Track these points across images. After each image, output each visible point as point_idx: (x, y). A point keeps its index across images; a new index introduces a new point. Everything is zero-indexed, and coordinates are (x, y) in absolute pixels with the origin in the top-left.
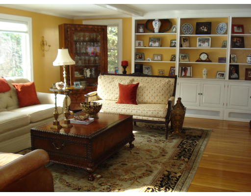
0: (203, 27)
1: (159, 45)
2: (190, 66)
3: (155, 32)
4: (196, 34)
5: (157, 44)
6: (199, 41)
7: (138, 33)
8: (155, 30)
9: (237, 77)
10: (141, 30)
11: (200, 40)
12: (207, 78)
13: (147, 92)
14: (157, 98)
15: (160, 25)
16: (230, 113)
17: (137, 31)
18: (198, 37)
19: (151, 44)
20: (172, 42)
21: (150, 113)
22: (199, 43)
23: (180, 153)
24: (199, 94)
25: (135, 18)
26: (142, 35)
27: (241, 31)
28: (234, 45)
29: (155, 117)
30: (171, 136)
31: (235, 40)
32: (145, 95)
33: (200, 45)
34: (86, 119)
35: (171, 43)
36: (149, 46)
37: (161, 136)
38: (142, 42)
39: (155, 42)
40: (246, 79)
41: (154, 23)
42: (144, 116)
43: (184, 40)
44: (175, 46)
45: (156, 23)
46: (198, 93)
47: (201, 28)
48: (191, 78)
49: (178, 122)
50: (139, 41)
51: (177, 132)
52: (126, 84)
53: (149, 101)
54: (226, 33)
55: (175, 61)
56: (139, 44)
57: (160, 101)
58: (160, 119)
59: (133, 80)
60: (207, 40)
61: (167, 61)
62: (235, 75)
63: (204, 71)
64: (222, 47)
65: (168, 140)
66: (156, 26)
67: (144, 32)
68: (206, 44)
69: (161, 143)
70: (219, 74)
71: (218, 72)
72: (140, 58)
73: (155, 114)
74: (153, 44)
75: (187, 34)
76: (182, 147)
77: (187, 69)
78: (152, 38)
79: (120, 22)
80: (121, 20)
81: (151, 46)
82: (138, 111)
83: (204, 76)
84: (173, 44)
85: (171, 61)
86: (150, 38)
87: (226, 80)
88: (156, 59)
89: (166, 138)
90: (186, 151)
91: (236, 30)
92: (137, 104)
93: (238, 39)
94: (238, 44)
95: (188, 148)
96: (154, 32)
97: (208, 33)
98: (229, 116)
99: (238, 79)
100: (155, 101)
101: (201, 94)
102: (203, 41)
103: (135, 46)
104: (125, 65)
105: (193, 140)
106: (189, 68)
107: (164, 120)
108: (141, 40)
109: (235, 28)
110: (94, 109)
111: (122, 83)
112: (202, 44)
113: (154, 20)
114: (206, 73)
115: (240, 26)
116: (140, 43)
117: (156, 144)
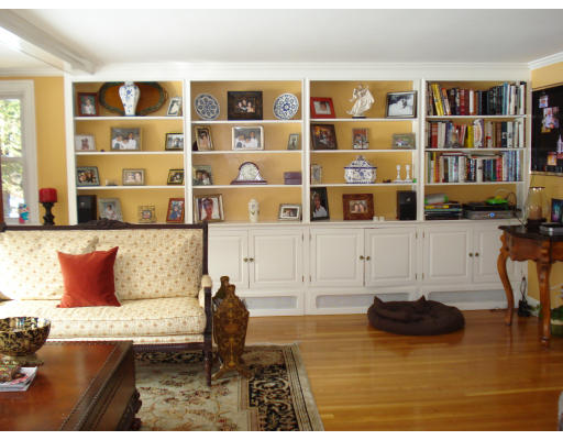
0: (244, 102)
1: (138, 145)
2: (217, 196)
3: (127, 113)
4: (230, 118)
5: (132, 143)
6: (236, 137)
7: (81, 115)
8: (126, 108)
9: (325, 214)
10: (89, 109)
11: (238, 134)
12: (259, 221)
13: (141, 271)
14: (169, 284)
15: (138, 96)
16: (318, 298)
17: (79, 111)
18: (234, 125)
19: (118, 145)
20: (170, 139)
21: (163, 327)
22: (237, 141)
23: (266, 420)
24: (246, 260)
25: (72, 76)
26: (90, 121)
27: (328, 112)
28: (316, 143)
29: (178, 334)
30: (218, 378)
31: (318, 133)
32: (136, 278)
33: (239, 145)
34: (16, 375)
35: (168, 140)
36: (112, 150)
37: (191, 381)
38: (90, 139)
39: (126, 139)
40: (346, 218)
41: (122, 91)
42: (148, 335)
43: (201, 132)
44: (177, 149)
45: (129, 92)
46: (243, 257)
47: (240, 105)
48: (223, 225)
49: (232, 340)
50: (84, 138)
51: (232, 364)
52: (79, 252)
53: (149, 292)
54: (298, 116)
55: (181, 184)
56: (85, 145)
57: (177, 289)
58: (190, 337)
59: (96, 242)
60: (256, 133)
61: (158, 184)
62: (321, 212)
63: (252, 204)
64: (289, 149)
65: (215, 390)
66: (129, 99)
67: (97, 115)
68: (253, 142)
69: (203, 399)
70: (285, 210)
71: (281, 205)
72: (90, 180)
73: (177, 325)
74: (121, 143)
75: (207, 119)
76: (261, 403)
77: (211, 203)
78: (118, 128)
79: (29, 86)
80: (31, 82)
81: (117, 149)
82: (131, 325)
83: (253, 218)
84: (173, 144)
85: (168, 184)
86: (112, 129)
87: (303, 222)
88: (130, 180)
89: (209, 384)
90: (276, 413)
91: (319, 111)
92: (119, 305)
93: (323, 130)
94: (324, 141)
95: (277, 402)
96: (123, 114)
97: (258, 116)
98: (318, 306)
99: (327, 218)
100: (165, 291)
101: (251, 260)
102: (246, 135)
103: (76, 151)
104: (49, 198)
105: (274, 379)
106: (215, 200)
107: (200, 339)
108: (89, 135)
109: (317, 104)
110: (31, 340)
111: (66, 251)
112: (243, 142)
113: (122, 84)
114: (256, 209)
115: (326, 101)
116: (87, 140)
117: (193, 407)
